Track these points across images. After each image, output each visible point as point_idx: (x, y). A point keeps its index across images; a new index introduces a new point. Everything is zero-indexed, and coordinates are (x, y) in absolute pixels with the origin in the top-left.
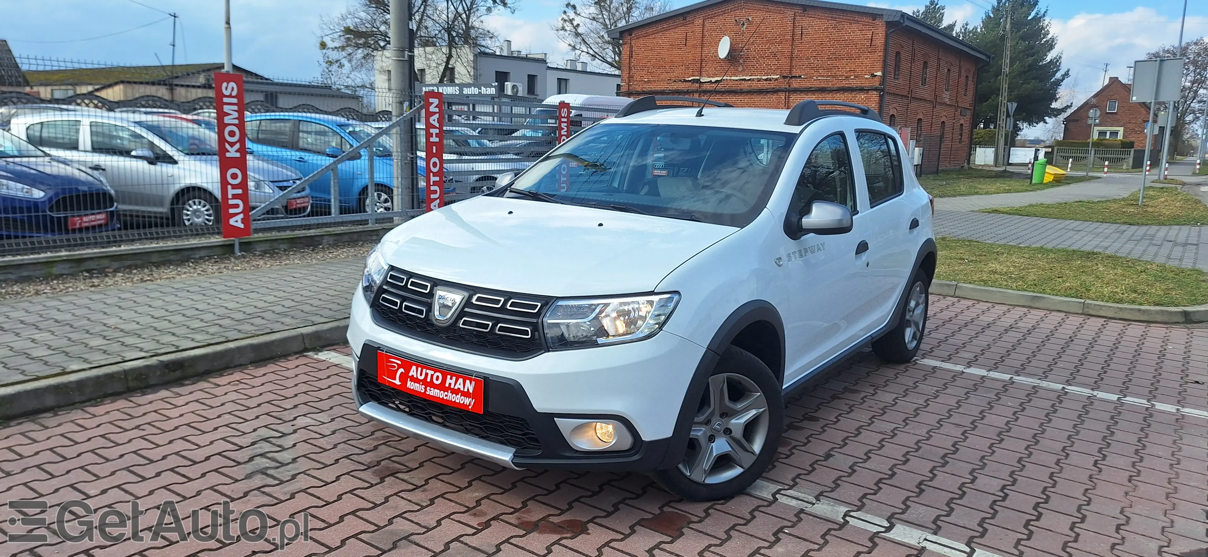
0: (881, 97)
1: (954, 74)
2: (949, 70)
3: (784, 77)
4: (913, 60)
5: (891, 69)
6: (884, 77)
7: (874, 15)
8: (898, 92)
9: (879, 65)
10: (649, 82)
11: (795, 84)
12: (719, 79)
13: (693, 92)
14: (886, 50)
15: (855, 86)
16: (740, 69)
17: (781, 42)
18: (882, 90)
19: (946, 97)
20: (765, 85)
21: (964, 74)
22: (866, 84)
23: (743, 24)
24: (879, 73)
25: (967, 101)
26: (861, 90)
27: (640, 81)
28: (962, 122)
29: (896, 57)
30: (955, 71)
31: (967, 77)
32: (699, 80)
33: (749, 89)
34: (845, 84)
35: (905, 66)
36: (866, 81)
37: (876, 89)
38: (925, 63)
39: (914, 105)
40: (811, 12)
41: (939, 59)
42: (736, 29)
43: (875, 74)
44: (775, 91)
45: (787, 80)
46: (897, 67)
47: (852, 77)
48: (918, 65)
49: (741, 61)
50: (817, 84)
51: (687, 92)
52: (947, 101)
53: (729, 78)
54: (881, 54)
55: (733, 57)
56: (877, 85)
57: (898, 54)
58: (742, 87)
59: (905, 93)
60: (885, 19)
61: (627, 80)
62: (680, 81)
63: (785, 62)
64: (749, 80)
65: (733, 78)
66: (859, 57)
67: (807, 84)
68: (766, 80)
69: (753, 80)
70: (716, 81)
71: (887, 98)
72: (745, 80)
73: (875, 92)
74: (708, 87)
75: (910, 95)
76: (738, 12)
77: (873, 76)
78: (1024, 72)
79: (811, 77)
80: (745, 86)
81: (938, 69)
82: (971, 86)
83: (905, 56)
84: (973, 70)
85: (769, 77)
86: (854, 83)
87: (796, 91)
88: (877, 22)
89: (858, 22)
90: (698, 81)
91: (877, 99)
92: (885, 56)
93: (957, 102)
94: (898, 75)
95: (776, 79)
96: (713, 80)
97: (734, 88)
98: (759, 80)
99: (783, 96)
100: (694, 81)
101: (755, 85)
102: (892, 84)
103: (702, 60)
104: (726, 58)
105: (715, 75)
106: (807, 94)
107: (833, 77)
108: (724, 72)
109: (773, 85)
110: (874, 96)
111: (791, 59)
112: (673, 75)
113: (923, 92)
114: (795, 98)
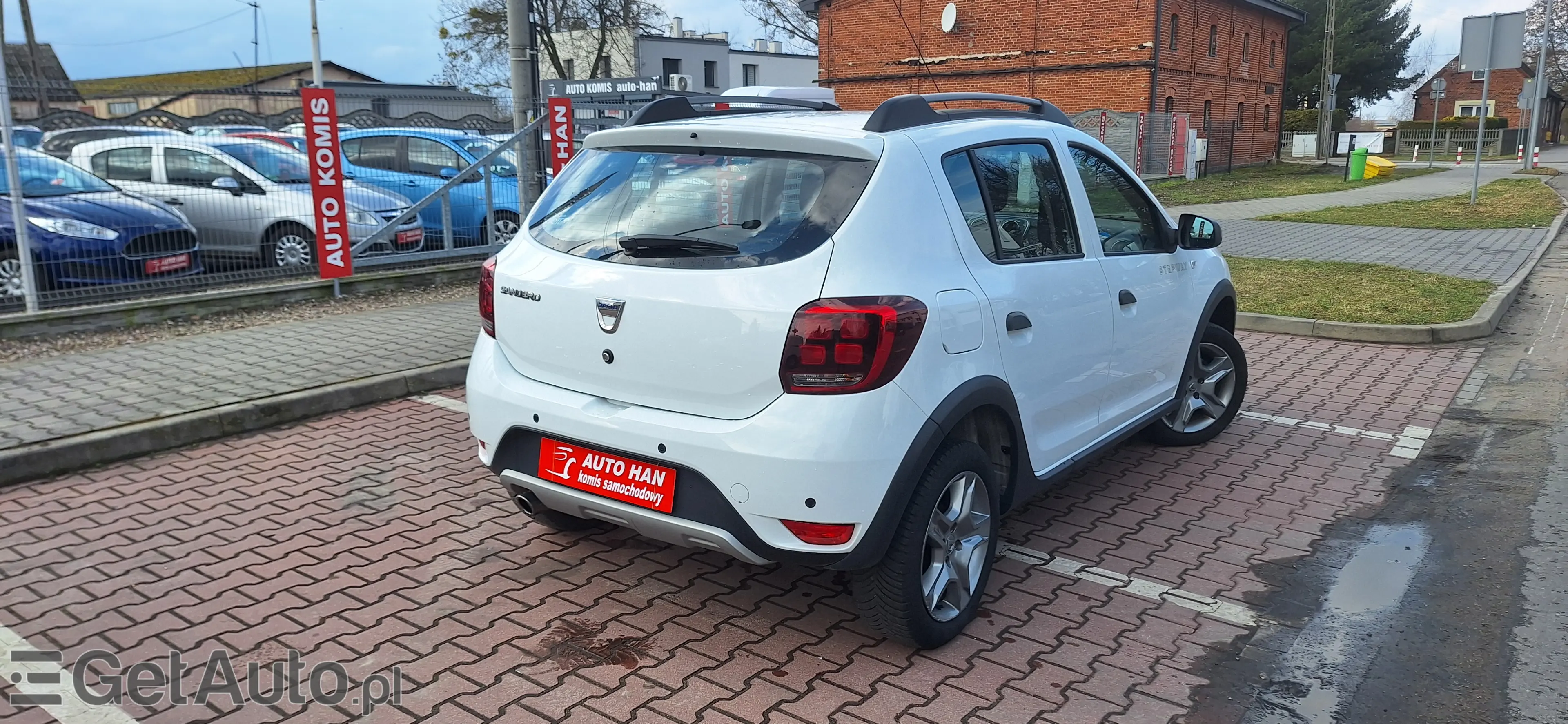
0: (1153, 75)
1: (1255, 38)
2: (1247, 35)
3: (1027, 53)
4: (1196, 23)
5: (1165, 37)
6: (1156, 48)
8: (1176, 67)
9: (1149, 32)
10: (854, 66)
11: (1041, 62)
12: (944, 58)
13: (911, 77)
14: (1157, 14)
15: (1118, 61)
16: (970, 45)
17: (1023, 7)
18: (1154, 66)
19: (1244, 69)
20: (1003, 65)
21: (1268, 39)
22: (1133, 59)
24: (1149, 44)
25: (1274, 74)
26: (1127, 66)
27: (843, 65)
28: (1268, 102)
29: (1172, 20)
30: (1255, 34)
31: (1273, 42)
32: (918, 61)
33: (983, 70)
34: (1105, 59)
35: (1185, 31)
36: (1132, 54)
37: (1146, 65)
38: (1214, 27)
39: (1199, 83)
41: (1232, 21)
43: (1144, 44)
44: (1016, 72)
45: (1031, 57)
46: (1175, 34)
47: (1115, 50)
48: (1203, 31)
49: (972, 34)
50: (1070, 61)
51: (904, 78)
52: (1245, 75)
53: (956, 57)
54: (1151, 18)
55: (961, 29)
56: (1146, 58)
57: (1174, 17)
58: (972, 68)
59: (1186, 68)
61: (826, 66)
62: (894, 63)
63: (1027, 32)
64: (983, 58)
65: (959, 57)
66: (1122, 24)
67: (1058, 62)
68: (1004, 58)
69: (988, 58)
70: (941, 62)
71: (1160, 75)
72: (977, 58)
73: (1144, 69)
74: (930, 70)
75: (1192, 70)
77: (1142, 47)
78: (1359, 32)
79: (1062, 52)
80: (977, 67)
81: (1232, 34)
82: (1280, 55)
83: (1185, 18)
84: (1281, 33)
85: (1008, 53)
86: (1116, 57)
87: (1042, 70)
90: (916, 63)
91: (1147, 77)
92: (1158, 20)
93: (1260, 76)
94: (1176, 44)
95: (1017, 57)
96: (937, 60)
97: (963, 70)
98: (995, 58)
99: (1026, 78)
100: (912, 63)
101: (992, 65)
102: (1166, 57)
103: (921, 35)
104: (951, 31)
105: (938, 54)
106: (1056, 75)
107: (1089, 50)
108: (949, 49)
109: (1013, 64)
110: (1144, 74)
111: (1036, 29)
112: (884, 56)
113: (1211, 65)
114: (1042, 80)
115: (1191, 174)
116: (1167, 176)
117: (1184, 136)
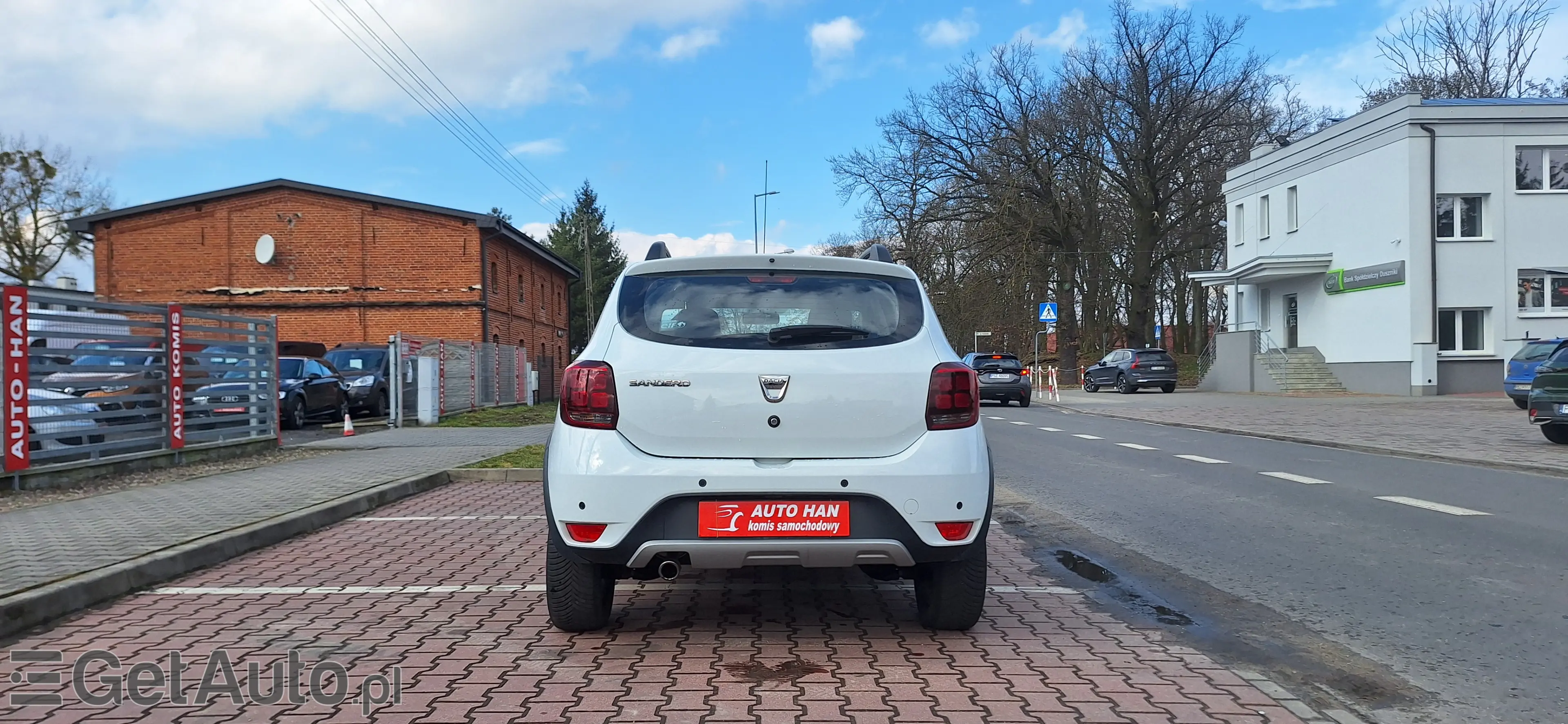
0: (484, 314)
1: (548, 290)
2: (542, 286)
3: (356, 289)
4: (509, 273)
5: (489, 282)
6: (484, 290)
7: (464, 219)
8: (498, 308)
9: (477, 276)
10: (144, 293)
11: (371, 297)
12: (260, 290)
13: (220, 307)
14: (483, 260)
15: (449, 300)
16: (291, 277)
17: (347, 246)
18: (484, 306)
19: (543, 316)
20: (330, 299)
21: (556, 291)
22: (464, 299)
23: (290, 221)
24: (478, 286)
25: (561, 321)
26: (459, 305)
27: (129, 292)
28: (560, 344)
29: (492, 267)
30: (547, 285)
31: (559, 294)
32: (228, 291)
33: (308, 303)
34: (437, 298)
35: (502, 280)
36: (462, 294)
37: (476, 305)
38: (520, 276)
39: (515, 323)
40: (385, 212)
41: (532, 273)
42: (280, 225)
43: (474, 287)
44: (345, 307)
45: (360, 292)
46: (495, 280)
47: (446, 290)
48: (514, 280)
49: (291, 267)
50: (400, 298)
51: (212, 307)
52: (544, 319)
53: (274, 289)
54: (478, 264)
55: (277, 261)
56: (476, 299)
57: (494, 264)
58: (294, 300)
59: (505, 310)
60: (479, 224)
61: (106, 291)
62: (198, 292)
63: (355, 270)
64: (306, 292)
65: (281, 290)
66: (451, 267)
67: (389, 298)
68: (330, 292)
69: (311, 292)
70: (256, 294)
71: (489, 315)
72: (299, 291)
73: (475, 308)
74: (244, 300)
75: (509, 313)
76: (280, 205)
77: (471, 289)
79: (393, 290)
80: (300, 299)
81: (533, 284)
82: (564, 305)
83: (501, 267)
84: (563, 286)
85: (334, 288)
86: (449, 297)
87: (373, 306)
88: (469, 227)
89: (444, 226)
90: (226, 293)
91: (479, 316)
92: (483, 266)
93: (553, 321)
94: (496, 289)
95: (345, 292)
96: (251, 291)
97: (282, 303)
98: (320, 292)
99: (356, 313)
100: (220, 293)
101: (315, 299)
102: (492, 300)
103: (231, 265)
104: (267, 263)
105: (252, 285)
106: (388, 311)
107: (421, 289)
108: (267, 282)
109: (340, 298)
110: (476, 312)
111: (364, 266)
112: (185, 285)
113: (522, 309)
114: (372, 315)
115: (530, 402)
116: (515, 403)
117: (523, 367)
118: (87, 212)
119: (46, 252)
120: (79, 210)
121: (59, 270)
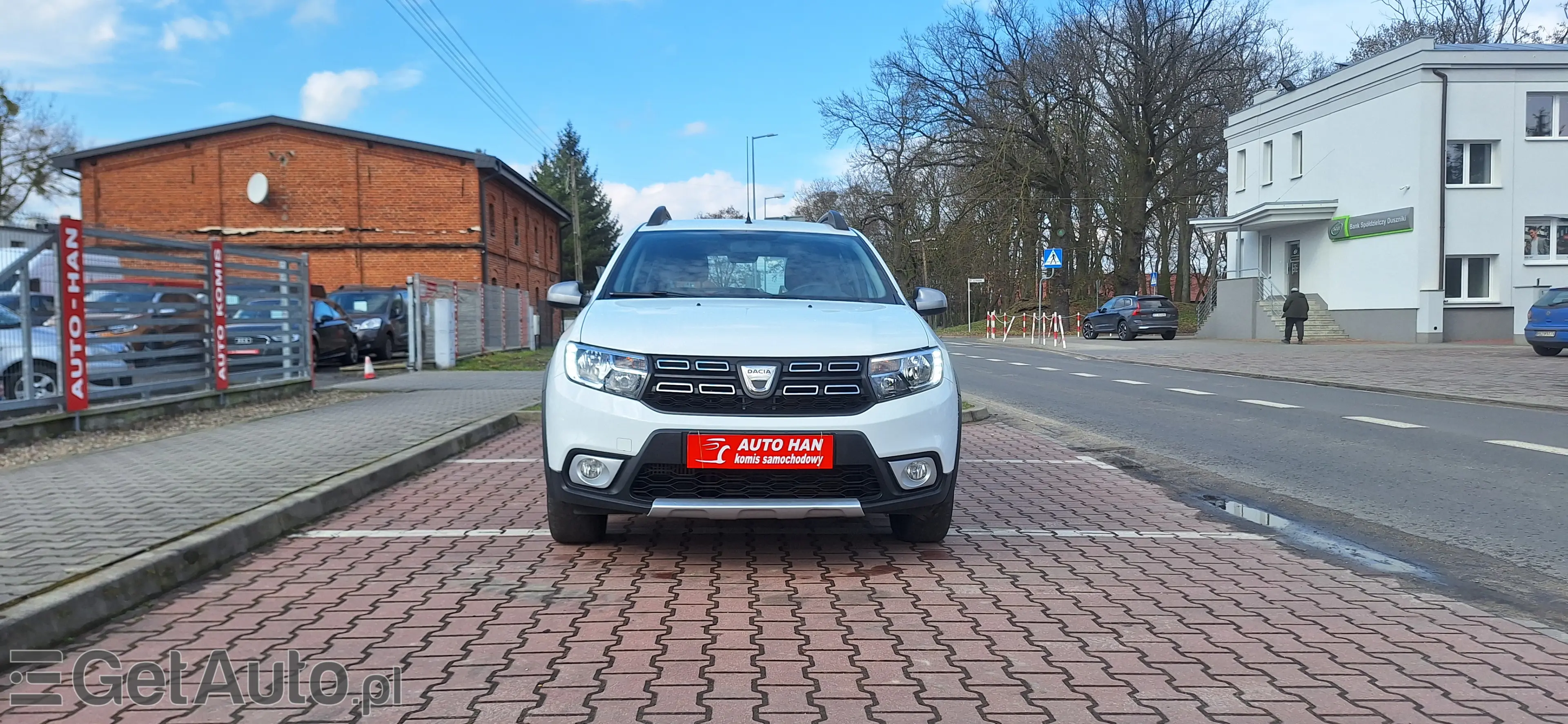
0: (483, 256)
1: (541, 233)
2: (536, 229)
3: (352, 230)
4: (505, 215)
5: (487, 224)
6: (483, 232)
7: (461, 159)
8: (496, 251)
9: (476, 218)
11: (368, 239)
12: (253, 230)
14: (481, 201)
15: (448, 242)
16: (284, 217)
17: (342, 186)
18: (483, 248)
19: (536, 259)
20: (325, 240)
21: (548, 234)
22: (463, 241)
23: (283, 160)
24: (477, 228)
26: (457, 247)
29: (491, 209)
30: (540, 228)
31: (551, 237)
32: (220, 231)
33: (303, 244)
34: (435, 240)
35: (499, 222)
36: (461, 236)
37: (476, 247)
38: (516, 219)
39: (512, 266)
40: (379, 150)
41: (527, 216)
42: (272, 164)
43: (473, 229)
44: (341, 248)
45: (356, 233)
46: (492, 222)
47: (444, 232)
48: (509, 222)
49: (285, 207)
50: (398, 240)
52: (537, 263)
53: (268, 229)
54: (476, 205)
55: (271, 202)
56: (475, 241)
57: (491, 206)
58: (289, 241)
59: (501, 253)
60: (478, 164)
62: (189, 232)
63: (350, 211)
64: (301, 232)
65: (274, 230)
66: (449, 208)
67: (385, 240)
68: (325, 233)
69: (306, 232)
70: (249, 234)
71: (489, 258)
72: (293, 232)
73: (474, 251)
74: (236, 240)
75: (506, 256)
76: (272, 143)
77: (470, 231)
78: (589, 236)
79: (389, 231)
80: (295, 240)
81: (527, 227)
83: (498, 209)
84: (555, 229)
85: (330, 229)
86: (448, 239)
87: (369, 247)
88: (467, 167)
89: (441, 166)
90: (217, 233)
91: (479, 259)
92: (482, 208)
93: (546, 265)
94: (494, 231)
95: (340, 233)
96: (244, 231)
97: (277, 243)
98: (315, 233)
99: (352, 254)
100: (212, 233)
101: (310, 240)
102: (491, 242)
103: (223, 205)
104: (261, 203)
105: (245, 225)
106: (385, 252)
107: (418, 230)
108: (259, 221)
109: (336, 240)
110: (475, 255)
111: (359, 207)
112: (176, 224)
113: (517, 252)
114: (369, 257)
115: (532, 346)
116: (519, 347)
117: (525, 311)
118: (54, 150)
119: (12, 191)
120: (44, 149)
121: (26, 209)
